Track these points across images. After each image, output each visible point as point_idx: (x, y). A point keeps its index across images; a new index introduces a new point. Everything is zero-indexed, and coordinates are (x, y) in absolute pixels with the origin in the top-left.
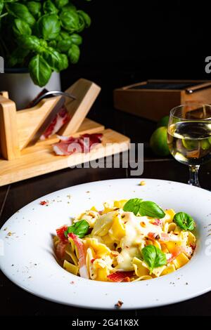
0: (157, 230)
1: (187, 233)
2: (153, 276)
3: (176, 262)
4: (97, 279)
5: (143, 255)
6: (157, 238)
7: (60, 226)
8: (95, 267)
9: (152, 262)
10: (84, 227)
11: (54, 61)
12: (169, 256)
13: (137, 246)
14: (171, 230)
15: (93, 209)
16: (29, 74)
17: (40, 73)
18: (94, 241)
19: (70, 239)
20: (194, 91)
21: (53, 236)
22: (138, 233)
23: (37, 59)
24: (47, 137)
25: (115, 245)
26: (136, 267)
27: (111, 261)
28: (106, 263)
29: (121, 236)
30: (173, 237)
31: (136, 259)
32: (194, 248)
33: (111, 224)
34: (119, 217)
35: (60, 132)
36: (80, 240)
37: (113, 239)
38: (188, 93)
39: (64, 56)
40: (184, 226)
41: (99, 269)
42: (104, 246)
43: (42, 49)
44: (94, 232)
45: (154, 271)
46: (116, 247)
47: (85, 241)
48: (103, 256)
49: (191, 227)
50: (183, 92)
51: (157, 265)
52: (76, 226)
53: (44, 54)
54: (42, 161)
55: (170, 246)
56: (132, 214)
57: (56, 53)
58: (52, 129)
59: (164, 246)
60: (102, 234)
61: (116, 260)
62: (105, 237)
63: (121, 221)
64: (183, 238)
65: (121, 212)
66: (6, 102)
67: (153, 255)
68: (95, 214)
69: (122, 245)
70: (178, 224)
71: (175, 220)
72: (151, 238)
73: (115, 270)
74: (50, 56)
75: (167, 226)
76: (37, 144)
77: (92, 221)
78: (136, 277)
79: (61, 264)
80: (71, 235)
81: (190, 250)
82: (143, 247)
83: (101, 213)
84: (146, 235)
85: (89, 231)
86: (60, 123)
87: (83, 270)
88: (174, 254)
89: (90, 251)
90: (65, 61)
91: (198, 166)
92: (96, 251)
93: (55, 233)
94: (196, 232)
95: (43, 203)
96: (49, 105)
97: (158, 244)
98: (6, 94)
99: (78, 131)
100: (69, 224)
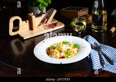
0: (70, 48)
1: (76, 48)
2: (69, 58)
3: (74, 55)
4: (56, 58)
5: (66, 53)
6: (70, 50)
7: (48, 47)
8: (56, 56)
9: (68, 55)
10: (53, 47)
11: (45, 5)
12: (72, 53)
13: (65, 51)
14: (73, 48)
15: (55, 43)
16: (38, 7)
17: (41, 8)
18: (56, 50)
19: (50, 50)
20: (81, 11)
21: (46, 49)
22: (66, 49)
23: (40, 5)
24: (43, 24)
25: (60, 51)
26: (65, 56)
27: (59, 55)
28: (58, 55)
29: (62, 49)
30: (73, 49)
31: (65, 54)
32: (78, 52)
33: (59, 47)
34: (61, 45)
35: (46, 23)
36: (52, 50)
37: (60, 50)
38: (80, 12)
39: (47, 3)
40: (76, 47)
41: (57, 56)
42: (58, 51)
43: (42, 2)
44: (56, 48)
45: (69, 57)
46: (61, 52)
47: (54, 50)
48: (58, 53)
49: (78, 47)
50: (78, 11)
51: (69, 55)
52: (52, 47)
53: (42, 3)
54: (42, 31)
55: (73, 51)
56: (64, 44)
57: (45, 3)
58: (44, 22)
59: (71, 51)
60: (57, 49)
61: (60, 54)
62: (58, 50)
63: (62, 46)
64: (76, 50)
65: (62, 44)
66: (33, 16)
67: (68, 53)
68: (56, 44)
69: (62, 51)
70: (75, 47)
71: (74, 46)
72: (68, 50)
73: (60, 56)
74: (44, 4)
75: (72, 47)
76: (40, 26)
77: (55, 46)
78: (65, 58)
79: (49, 55)
80: (50, 49)
81: (77, 52)
82: (66, 51)
83: (57, 44)
84: (67, 49)
85: (55, 48)
86: (46, 20)
87: (53, 57)
88: (73, 53)
89: (55, 52)
90: (48, 4)
91: (80, 33)
92: (56, 52)
93: (47, 49)
94: (78, 48)
95: (44, 42)
96: (43, 16)
97: (70, 51)
98: (32, 13)
99: (51, 22)
100: (50, 47)
